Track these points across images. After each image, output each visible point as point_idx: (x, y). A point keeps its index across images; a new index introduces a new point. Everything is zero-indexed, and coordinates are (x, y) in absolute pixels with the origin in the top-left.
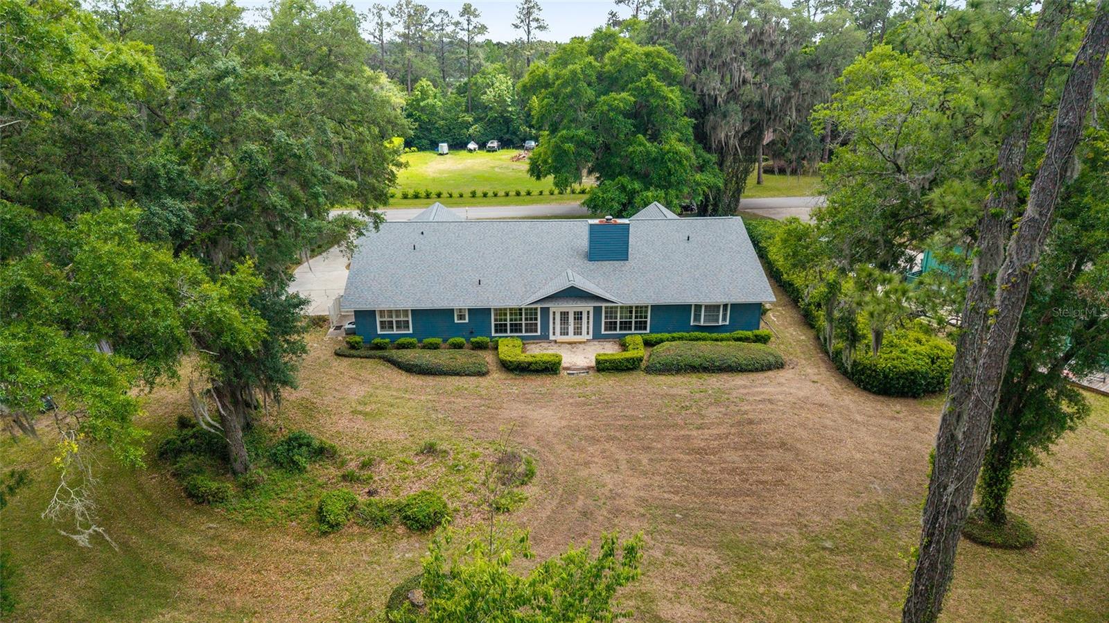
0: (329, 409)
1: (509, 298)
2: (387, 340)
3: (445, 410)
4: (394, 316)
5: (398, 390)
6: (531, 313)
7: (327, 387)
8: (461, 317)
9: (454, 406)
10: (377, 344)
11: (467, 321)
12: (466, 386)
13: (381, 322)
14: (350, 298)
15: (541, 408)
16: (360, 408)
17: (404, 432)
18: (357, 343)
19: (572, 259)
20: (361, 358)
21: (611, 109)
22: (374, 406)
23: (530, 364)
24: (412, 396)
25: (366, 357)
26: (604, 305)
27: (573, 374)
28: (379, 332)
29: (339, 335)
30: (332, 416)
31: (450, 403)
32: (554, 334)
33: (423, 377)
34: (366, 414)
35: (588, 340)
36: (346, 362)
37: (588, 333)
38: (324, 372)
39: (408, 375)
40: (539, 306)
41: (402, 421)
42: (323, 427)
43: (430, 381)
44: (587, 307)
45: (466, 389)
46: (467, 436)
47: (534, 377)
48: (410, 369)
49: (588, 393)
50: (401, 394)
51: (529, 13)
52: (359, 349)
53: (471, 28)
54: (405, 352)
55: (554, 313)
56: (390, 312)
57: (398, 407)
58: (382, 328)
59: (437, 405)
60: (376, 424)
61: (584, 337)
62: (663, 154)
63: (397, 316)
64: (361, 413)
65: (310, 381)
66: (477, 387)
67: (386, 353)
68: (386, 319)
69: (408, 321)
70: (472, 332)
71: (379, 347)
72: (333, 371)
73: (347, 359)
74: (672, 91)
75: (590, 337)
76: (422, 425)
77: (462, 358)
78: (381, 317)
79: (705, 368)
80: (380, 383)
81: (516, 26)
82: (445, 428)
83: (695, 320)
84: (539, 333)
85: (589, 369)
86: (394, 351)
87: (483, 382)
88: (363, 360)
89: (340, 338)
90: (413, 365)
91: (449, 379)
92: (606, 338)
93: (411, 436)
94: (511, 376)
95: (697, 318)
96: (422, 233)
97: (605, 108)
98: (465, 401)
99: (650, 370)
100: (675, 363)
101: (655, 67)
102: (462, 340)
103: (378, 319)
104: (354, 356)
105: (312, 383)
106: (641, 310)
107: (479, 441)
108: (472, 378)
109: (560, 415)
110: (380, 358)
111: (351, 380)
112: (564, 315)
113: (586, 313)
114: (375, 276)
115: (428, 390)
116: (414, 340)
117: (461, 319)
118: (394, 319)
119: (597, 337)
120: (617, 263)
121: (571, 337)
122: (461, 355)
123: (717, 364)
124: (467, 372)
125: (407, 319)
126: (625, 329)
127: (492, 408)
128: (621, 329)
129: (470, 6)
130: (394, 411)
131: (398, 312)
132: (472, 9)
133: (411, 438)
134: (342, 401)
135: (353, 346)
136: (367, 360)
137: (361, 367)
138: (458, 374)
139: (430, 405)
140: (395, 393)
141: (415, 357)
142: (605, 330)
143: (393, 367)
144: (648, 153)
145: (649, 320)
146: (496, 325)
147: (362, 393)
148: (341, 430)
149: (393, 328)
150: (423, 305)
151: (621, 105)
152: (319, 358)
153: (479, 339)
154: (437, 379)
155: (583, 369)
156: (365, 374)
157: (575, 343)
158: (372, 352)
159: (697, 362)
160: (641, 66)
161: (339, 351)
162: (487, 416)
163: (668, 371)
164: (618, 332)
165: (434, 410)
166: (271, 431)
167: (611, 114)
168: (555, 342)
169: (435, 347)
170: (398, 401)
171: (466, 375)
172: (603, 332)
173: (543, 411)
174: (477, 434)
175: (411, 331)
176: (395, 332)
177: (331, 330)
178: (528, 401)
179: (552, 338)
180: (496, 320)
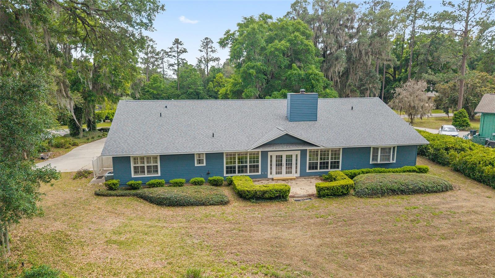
0: (82, 240)
1: (238, 145)
2: (140, 182)
3: (199, 236)
4: (145, 162)
5: (151, 220)
6: (254, 157)
7: (85, 220)
8: (200, 161)
9: (206, 231)
10: (131, 185)
11: (205, 164)
12: (213, 213)
13: (135, 167)
14: (109, 148)
15: (289, 229)
16: (114, 238)
17: (161, 259)
18: (114, 185)
19: (278, 121)
20: (117, 196)
21: (276, 49)
22: (128, 236)
23: (265, 192)
24: (165, 225)
25: (122, 196)
26: (308, 148)
27: (299, 200)
28: (133, 176)
29: (100, 182)
30: (85, 247)
31: (202, 228)
32: (271, 174)
33: (173, 209)
34: (120, 243)
35: (297, 178)
36: (104, 200)
37: (296, 172)
38: (84, 208)
39: (159, 207)
40: (260, 150)
41: (158, 248)
42: (73, 259)
43: (179, 211)
44: (295, 152)
45: (214, 216)
46: (227, 260)
47: (269, 204)
48: (160, 202)
49: (323, 214)
50: (154, 223)
51: (207, 45)
52: (115, 190)
53: (179, 50)
54: (155, 189)
55: (271, 156)
56: (142, 158)
57: (153, 235)
58: (136, 172)
59: (190, 231)
60: (132, 253)
61: (294, 175)
62: (308, 76)
63: (148, 162)
64: (115, 242)
65: (69, 217)
66: (223, 214)
67: (139, 191)
68: (139, 165)
69: (157, 166)
70: (208, 174)
71: (133, 187)
72: (92, 208)
73: (105, 198)
74: (309, 42)
75: (298, 175)
76: (179, 251)
77: (206, 191)
78: (135, 163)
79: (402, 191)
80: (134, 215)
81: (201, 51)
82: (203, 253)
83: (373, 160)
84: (260, 173)
85: (310, 196)
86: (146, 190)
87: (228, 209)
88: (119, 198)
89: (101, 184)
90: (163, 198)
91: (196, 209)
92: (309, 175)
93: (170, 264)
94: (249, 204)
95: (375, 158)
96: (166, 107)
97: (273, 49)
98: (216, 226)
99: (360, 194)
100: (379, 187)
101: (298, 30)
102: (202, 179)
103: (132, 165)
104: (111, 195)
105: (70, 218)
106: (335, 152)
107: (243, 266)
108: (216, 207)
109: (309, 234)
110: (134, 195)
111: (108, 214)
112: (279, 158)
113: (295, 156)
114: (130, 133)
115: (179, 218)
116: (163, 181)
117: (200, 163)
118: (146, 165)
119: (303, 175)
120: (310, 123)
121: (284, 176)
122: (204, 189)
123: (411, 187)
124: (212, 202)
125: (156, 164)
126: (324, 169)
127: (243, 231)
128: (320, 168)
129: (178, 40)
130: (149, 239)
131: (148, 158)
132: (179, 41)
133: (169, 267)
134: (98, 232)
135: (110, 188)
136: (122, 198)
137: (118, 203)
138: (204, 204)
139: (183, 232)
140: (148, 223)
141: (164, 192)
142: (310, 169)
143: (145, 202)
144: (300, 75)
145: (341, 160)
146: (227, 168)
147: (117, 224)
148: (93, 262)
149: (144, 172)
150: (170, 152)
151: (282, 47)
152: (81, 198)
153: (215, 178)
154: (186, 209)
155: (305, 196)
156: (120, 208)
157: (287, 180)
158: (127, 192)
159: (396, 186)
160: (291, 28)
161: (98, 192)
162: (241, 238)
163: (375, 194)
164: (319, 170)
165: (188, 236)
166: (10, 268)
167: (276, 53)
168: (273, 179)
169: (180, 185)
170: (152, 229)
171: (211, 205)
172: (308, 171)
173: (291, 231)
174: (239, 258)
175: (159, 174)
176: (146, 175)
177: (94, 179)
178: (274, 224)
179: (269, 176)
180: (227, 163)
